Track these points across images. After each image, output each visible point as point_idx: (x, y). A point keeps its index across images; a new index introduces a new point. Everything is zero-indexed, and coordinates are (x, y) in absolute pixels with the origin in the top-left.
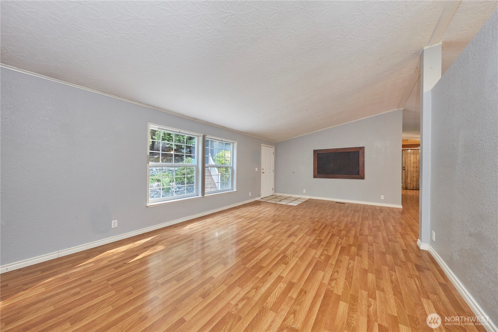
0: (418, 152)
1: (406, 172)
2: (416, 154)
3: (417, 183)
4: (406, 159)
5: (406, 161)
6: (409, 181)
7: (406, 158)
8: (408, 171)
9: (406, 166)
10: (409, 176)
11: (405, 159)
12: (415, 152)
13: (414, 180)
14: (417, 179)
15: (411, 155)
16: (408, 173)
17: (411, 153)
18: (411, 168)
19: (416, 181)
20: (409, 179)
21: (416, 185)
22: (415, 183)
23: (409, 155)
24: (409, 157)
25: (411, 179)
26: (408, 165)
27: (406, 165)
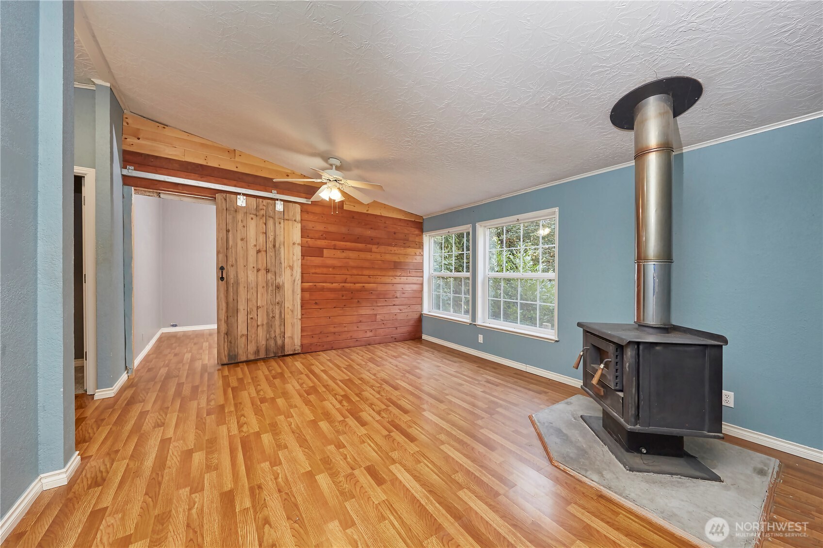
0: (271, 208)
1: (231, 289)
2: (266, 217)
3: (268, 332)
4: (230, 235)
5: (231, 243)
6: (241, 328)
7: (230, 228)
8: (237, 283)
9: (230, 263)
10: (242, 306)
11: (228, 231)
12: (261, 207)
13: (259, 324)
14: (268, 315)
15: (249, 219)
16: (237, 293)
17: (246, 211)
18: (250, 272)
19: (268, 323)
20: (242, 317)
21: (267, 340)
22: (261, 333)
23: (240, 217)
24: (240, 224)
25: (250, 320)
26: (236, 260)
27: (231, 260)
